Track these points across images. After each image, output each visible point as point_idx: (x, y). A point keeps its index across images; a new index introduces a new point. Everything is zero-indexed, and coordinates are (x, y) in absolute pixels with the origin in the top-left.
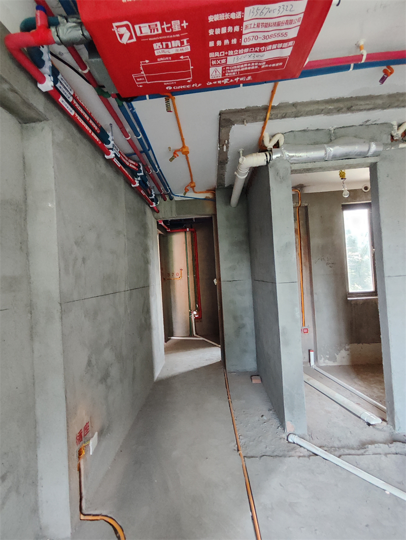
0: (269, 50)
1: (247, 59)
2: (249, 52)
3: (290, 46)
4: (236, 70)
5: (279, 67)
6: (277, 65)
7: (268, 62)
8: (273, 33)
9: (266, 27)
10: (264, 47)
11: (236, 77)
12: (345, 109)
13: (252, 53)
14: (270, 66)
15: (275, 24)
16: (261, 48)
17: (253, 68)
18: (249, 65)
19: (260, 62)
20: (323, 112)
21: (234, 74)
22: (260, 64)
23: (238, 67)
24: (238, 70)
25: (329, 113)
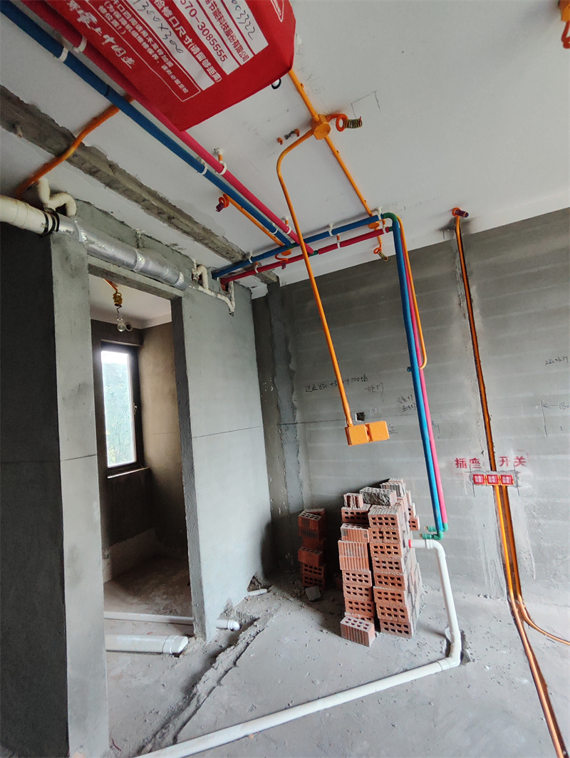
0: (192, 53)
1: (155, 26)
2: (167, 19)
3: (213, 79)
4: (124, 22)
5: (179, 92)
6: (181, 86)
7: (177, 70)
8: (216, 36)
9: (215, 14)
10: (190, 40)
11: (111, 34)
12: (165, 216)
13: (171, 30)
14: (173, 77)
15: (226, 27)
16: (187, 37)
17: (150, 51)
18: (150, 40)
19: (168, 57)
20: (143, 203)
21: (115, 23)
22: (165, 59)
23: (134, 22)
24: (128, 27)
25: (148, 209)
